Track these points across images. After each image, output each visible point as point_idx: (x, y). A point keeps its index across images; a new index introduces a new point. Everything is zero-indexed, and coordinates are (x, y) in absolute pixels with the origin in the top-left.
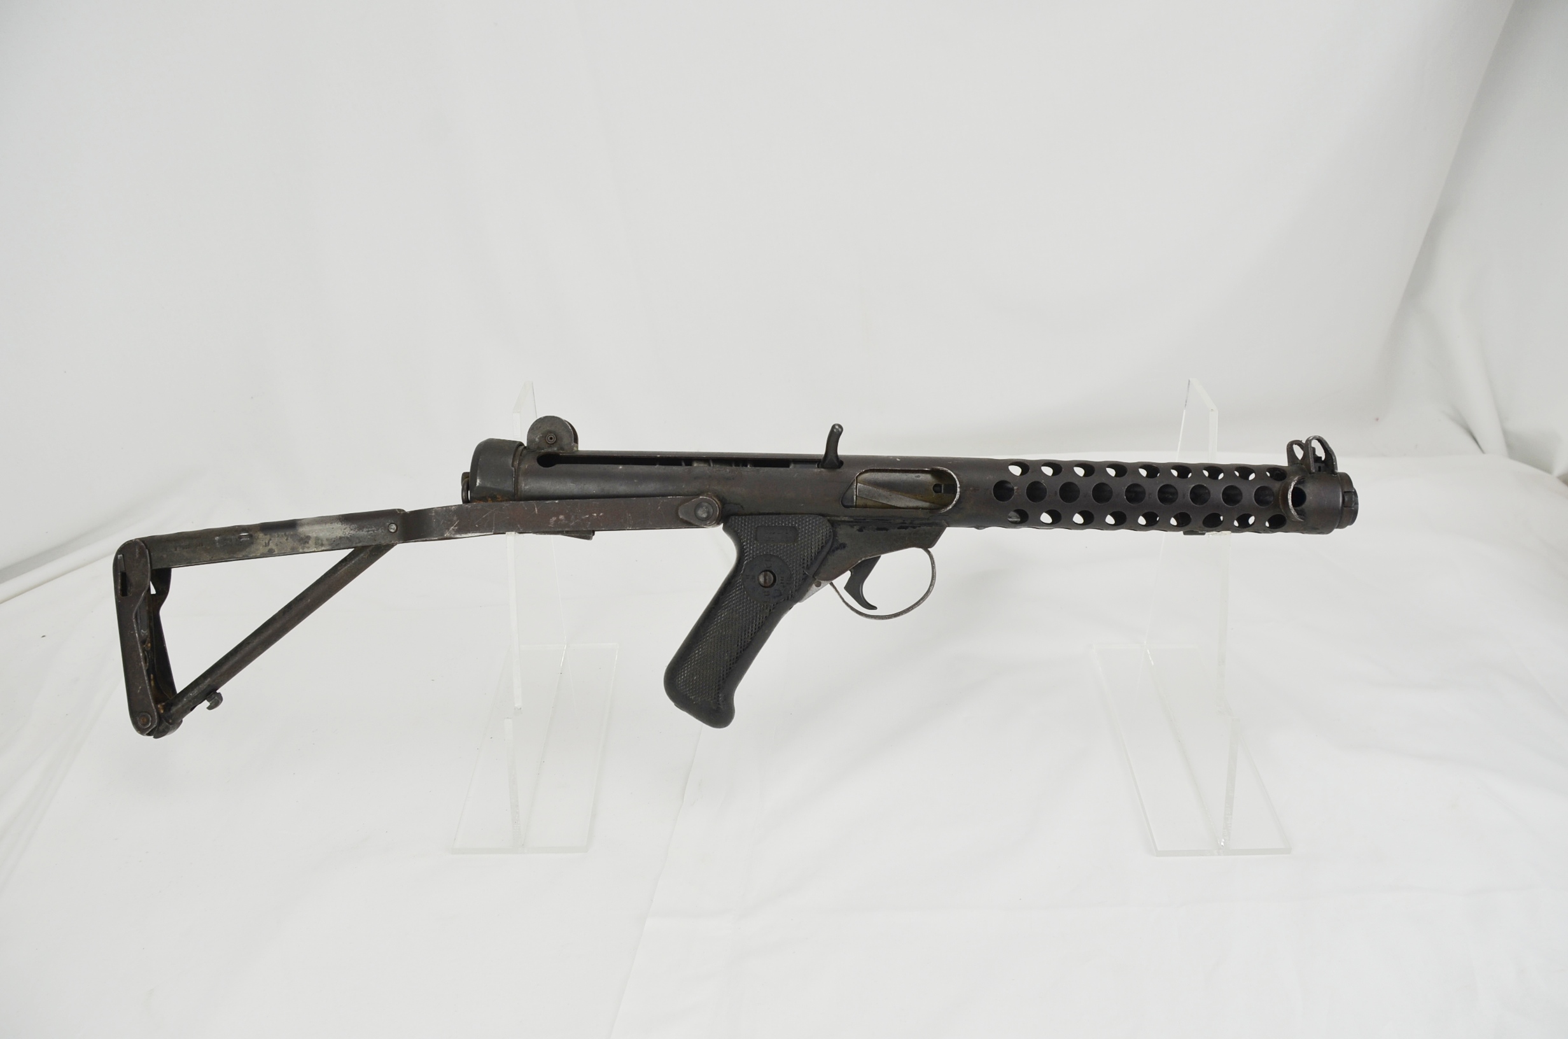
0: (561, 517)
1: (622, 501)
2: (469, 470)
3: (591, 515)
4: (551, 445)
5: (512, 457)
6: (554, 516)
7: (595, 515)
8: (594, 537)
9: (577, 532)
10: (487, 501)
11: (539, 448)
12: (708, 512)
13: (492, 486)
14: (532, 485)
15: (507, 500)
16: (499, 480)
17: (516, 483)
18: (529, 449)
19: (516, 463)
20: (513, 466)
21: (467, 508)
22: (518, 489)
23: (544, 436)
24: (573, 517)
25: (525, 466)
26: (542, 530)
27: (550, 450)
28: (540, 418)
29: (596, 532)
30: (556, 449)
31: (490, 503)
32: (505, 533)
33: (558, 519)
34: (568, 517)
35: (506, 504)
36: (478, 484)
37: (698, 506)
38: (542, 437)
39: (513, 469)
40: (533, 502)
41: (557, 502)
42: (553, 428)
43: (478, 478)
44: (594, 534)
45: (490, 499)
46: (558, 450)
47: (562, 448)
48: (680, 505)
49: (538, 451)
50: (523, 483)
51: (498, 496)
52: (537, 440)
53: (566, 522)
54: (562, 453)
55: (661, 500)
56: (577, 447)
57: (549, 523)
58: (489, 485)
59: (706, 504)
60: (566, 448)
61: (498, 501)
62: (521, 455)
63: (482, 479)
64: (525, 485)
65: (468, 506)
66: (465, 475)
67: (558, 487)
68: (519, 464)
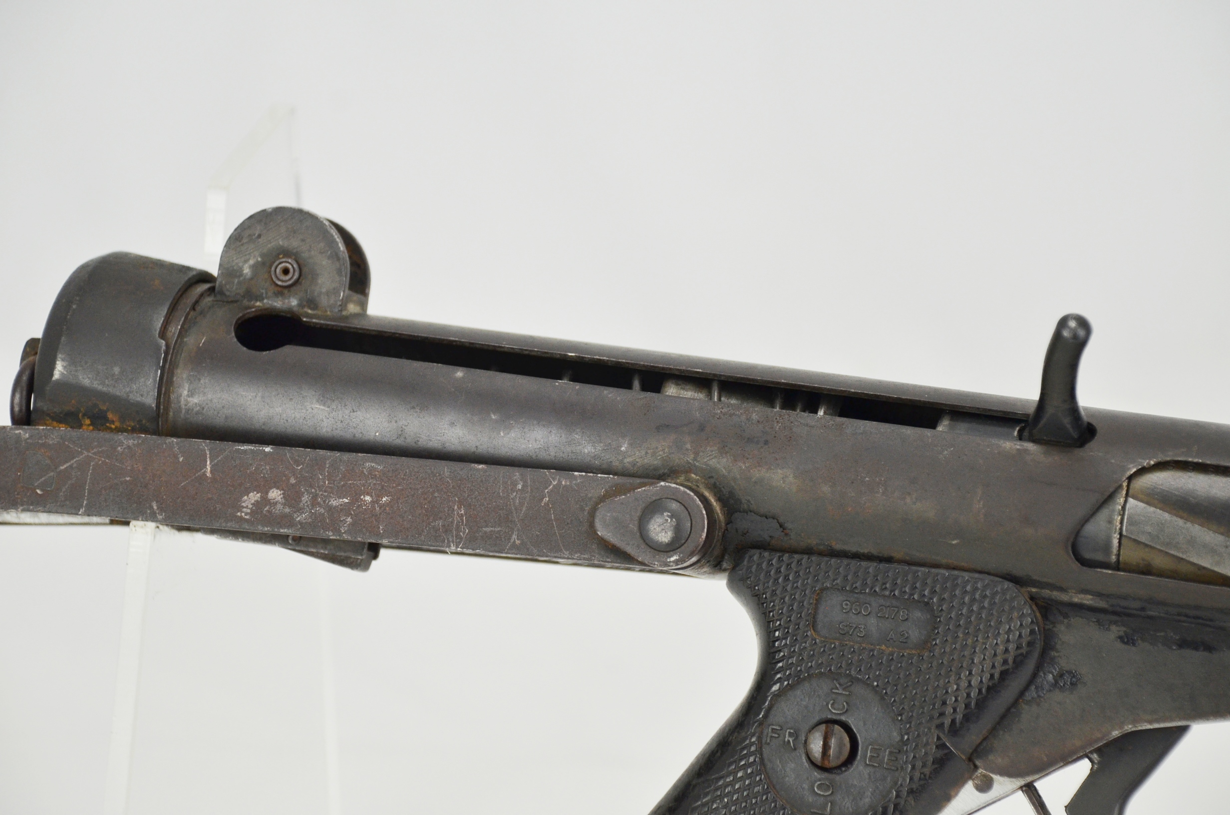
0: (275, 494)
1: (445, 469)
2: (39, 334)
3: (356, 499)
4: (282, 291)
5: (164, 311)
6: (257, 489)
7: (368, 498)
8: (374, 563)
9: (326, 542)
10: (80, 426)
11: (250, 295)
12: (678, 529)
13: (97, 386)
14: (210, 396)
15: (134, 430)
16: (117, 370)
17: (165, 386)
18: (222, 293)
19: (174, 329)
20: (163, 334)
21: (18, 437)
22: (168, 402)
23: (266, 264)
24: (305, 498)
25: (196, 340)
26: (216, 526)
27: (278, 304)
28: (264, 211)
29: (383, 552)
30: (294, 302)
31: (87, 431)
32: (127, 523)
33: (265, 501)
34: (292, 498)
35: (127, 441)
36: (57, 375)
37: (653, 508)
38: (263, 263)
39: (163, 342)
40: (205, 446)
41: (268, 449)
42: (294, 243)
43: (60, 356)
44: (375, 556)
45: (88, 422)
46: (300, 305)
47: (312, 303)
48: (602, 499)
49: (246, 302)
50: (186, 386)
51: (110, 416)
52: (247, 271)
53: (287, 510)
54: (310, 316)
55: (556, 480)
56: (364, 305)
57: (240, 508)
58: (86, 380)
59: (674, 506)
60: (324, 301)
61: (111, 430)
62: (193, 308)
63: (72, 362)
64: (191, 394)
65: (24, 433)
66: (32, 345)
67: (279, 410)
68: (182, 333)
